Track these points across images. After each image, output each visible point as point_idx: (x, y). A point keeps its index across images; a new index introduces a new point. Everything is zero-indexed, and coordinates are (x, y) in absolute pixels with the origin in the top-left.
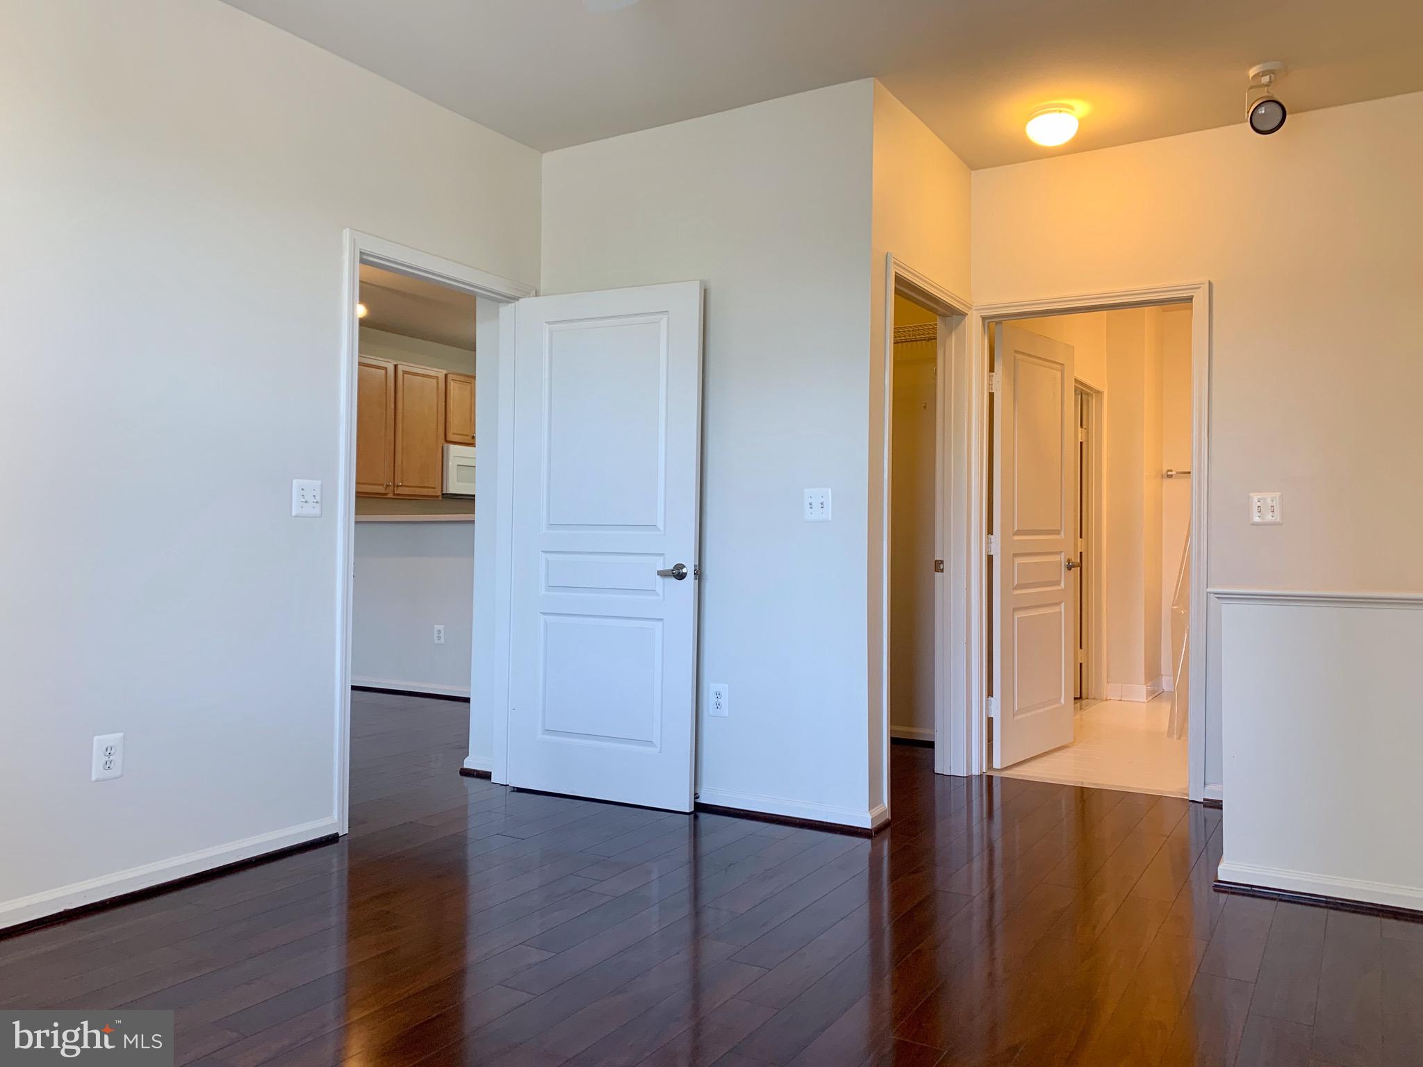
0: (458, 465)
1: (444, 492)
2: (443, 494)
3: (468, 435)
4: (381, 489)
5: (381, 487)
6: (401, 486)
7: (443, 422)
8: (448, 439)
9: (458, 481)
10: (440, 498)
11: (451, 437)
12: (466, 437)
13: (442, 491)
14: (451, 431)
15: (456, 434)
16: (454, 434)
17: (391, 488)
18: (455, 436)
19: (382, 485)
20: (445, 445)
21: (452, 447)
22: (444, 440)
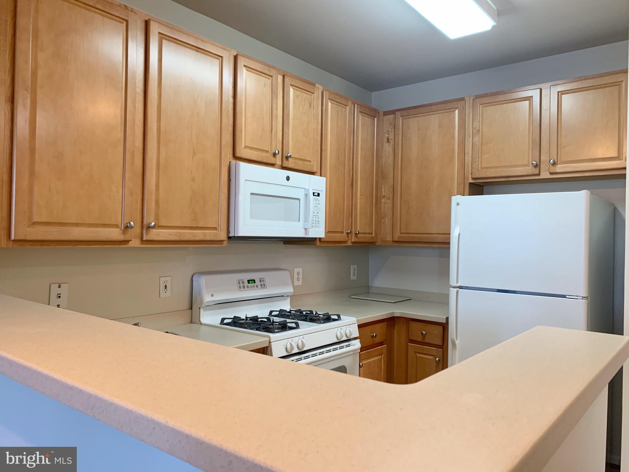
0: (252, 194)
1: (231, 235)
2: (229, 238)
3: (267, 152)
4: (115, 234)
5: (117, 230)
6: (154, 227)
7: (231, 128)
8: (238, 154)
9: (251, 218)
10: (225, 243)
11: (242, 152)
12: (265, 154)
13: (228, 232)
14: (243, 141)
15: (251, 148)
16: (246, 147)
17: (137, 230)
18: (248, 151)
19: (116, 226)
20: (233, 162)
21: (243, 165)
22: (231, 156)
